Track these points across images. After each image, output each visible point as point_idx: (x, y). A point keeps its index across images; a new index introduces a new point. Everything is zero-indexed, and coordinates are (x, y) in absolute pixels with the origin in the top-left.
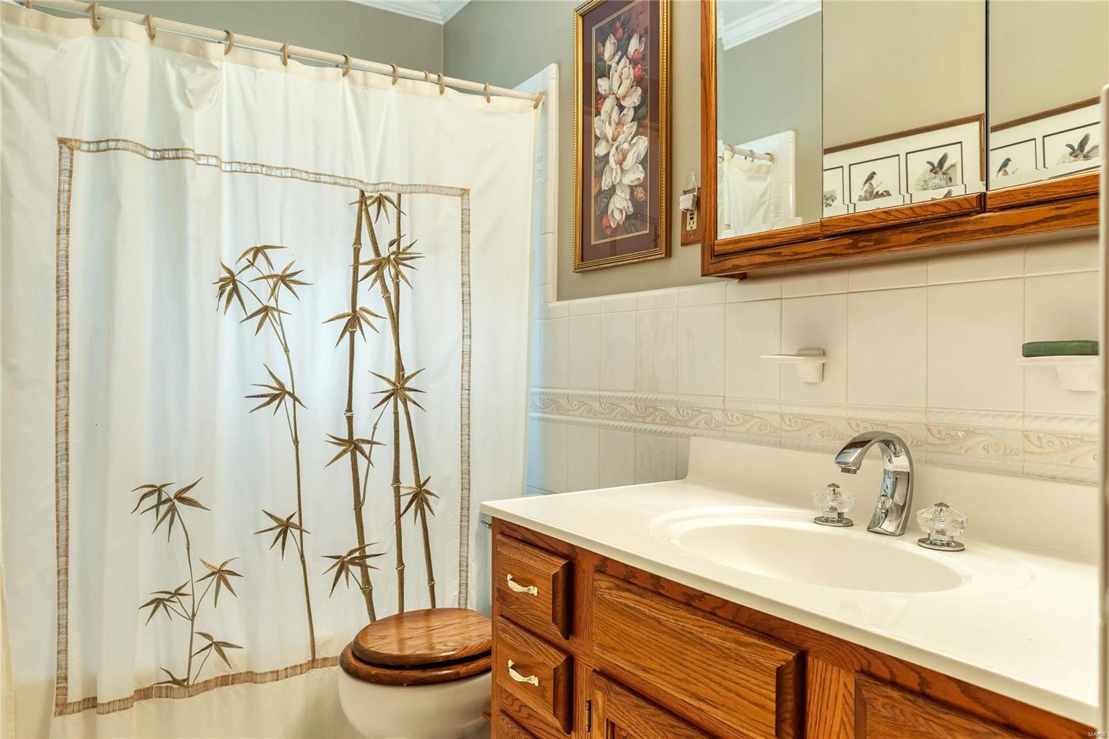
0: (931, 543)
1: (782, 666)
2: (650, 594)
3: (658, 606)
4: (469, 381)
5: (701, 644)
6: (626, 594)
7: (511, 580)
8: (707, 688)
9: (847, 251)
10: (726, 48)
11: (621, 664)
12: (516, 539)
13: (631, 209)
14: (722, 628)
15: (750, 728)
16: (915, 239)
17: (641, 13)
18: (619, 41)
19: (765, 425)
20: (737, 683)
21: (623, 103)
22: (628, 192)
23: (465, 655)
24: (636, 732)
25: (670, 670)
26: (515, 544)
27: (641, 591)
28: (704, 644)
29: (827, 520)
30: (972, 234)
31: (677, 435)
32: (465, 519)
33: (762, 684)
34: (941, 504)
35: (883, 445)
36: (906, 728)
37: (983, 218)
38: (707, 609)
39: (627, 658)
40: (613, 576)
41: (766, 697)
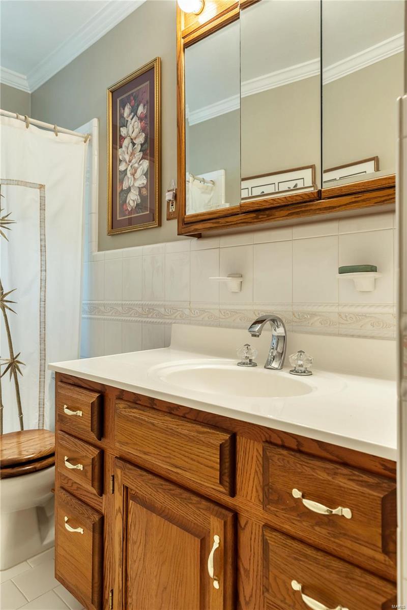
0: (296, 372)
1: (223, 443)
2: (148, 409)
3: (152, 416)
4: (45, 297)
5: (177, 435)
6: (134, 410)
7: (66, 408)
8: (181, 460)
9: (253, 221)
10: (190, 125)
11: (132, 452)
12: (70, 384)
13: (139, 200)
14: (189, 425)
15: (205, 481)
16: (287, 214)
17: (145, 92)
18: (132, 107)
19: (211, 316)
20: (198, 456)
21: (134, 142)
22: (138, 190)
23: (40, 456)
24: (140, 491)
25: (160, 452)
26: (69, 387)
27: (143, 408)
28: (179, 435)
29: (244, 364)
30: (315, 211)
31: (165, 323)
32: (42, 377)
33: (212, 455)
34: (301, 352)
35: (272, 322)
36: (291, 471)
37: (320, 202)
38: (181, 415)
39: (136, 448)
40: (127, 401)
41: (214, 462)
